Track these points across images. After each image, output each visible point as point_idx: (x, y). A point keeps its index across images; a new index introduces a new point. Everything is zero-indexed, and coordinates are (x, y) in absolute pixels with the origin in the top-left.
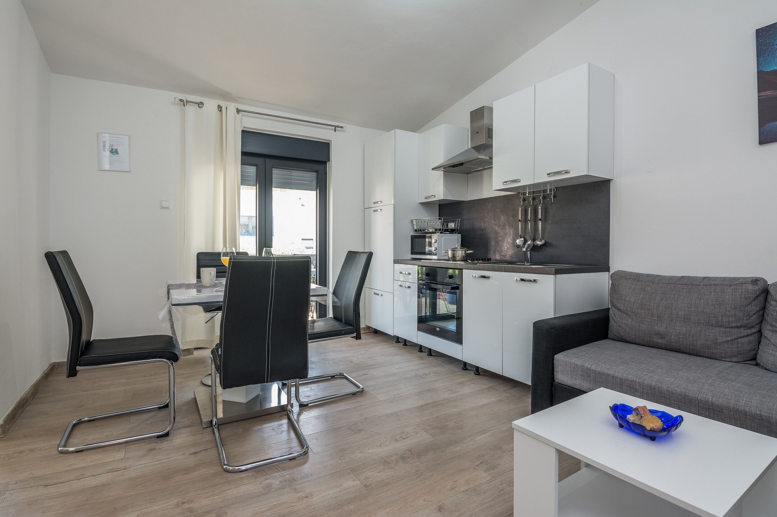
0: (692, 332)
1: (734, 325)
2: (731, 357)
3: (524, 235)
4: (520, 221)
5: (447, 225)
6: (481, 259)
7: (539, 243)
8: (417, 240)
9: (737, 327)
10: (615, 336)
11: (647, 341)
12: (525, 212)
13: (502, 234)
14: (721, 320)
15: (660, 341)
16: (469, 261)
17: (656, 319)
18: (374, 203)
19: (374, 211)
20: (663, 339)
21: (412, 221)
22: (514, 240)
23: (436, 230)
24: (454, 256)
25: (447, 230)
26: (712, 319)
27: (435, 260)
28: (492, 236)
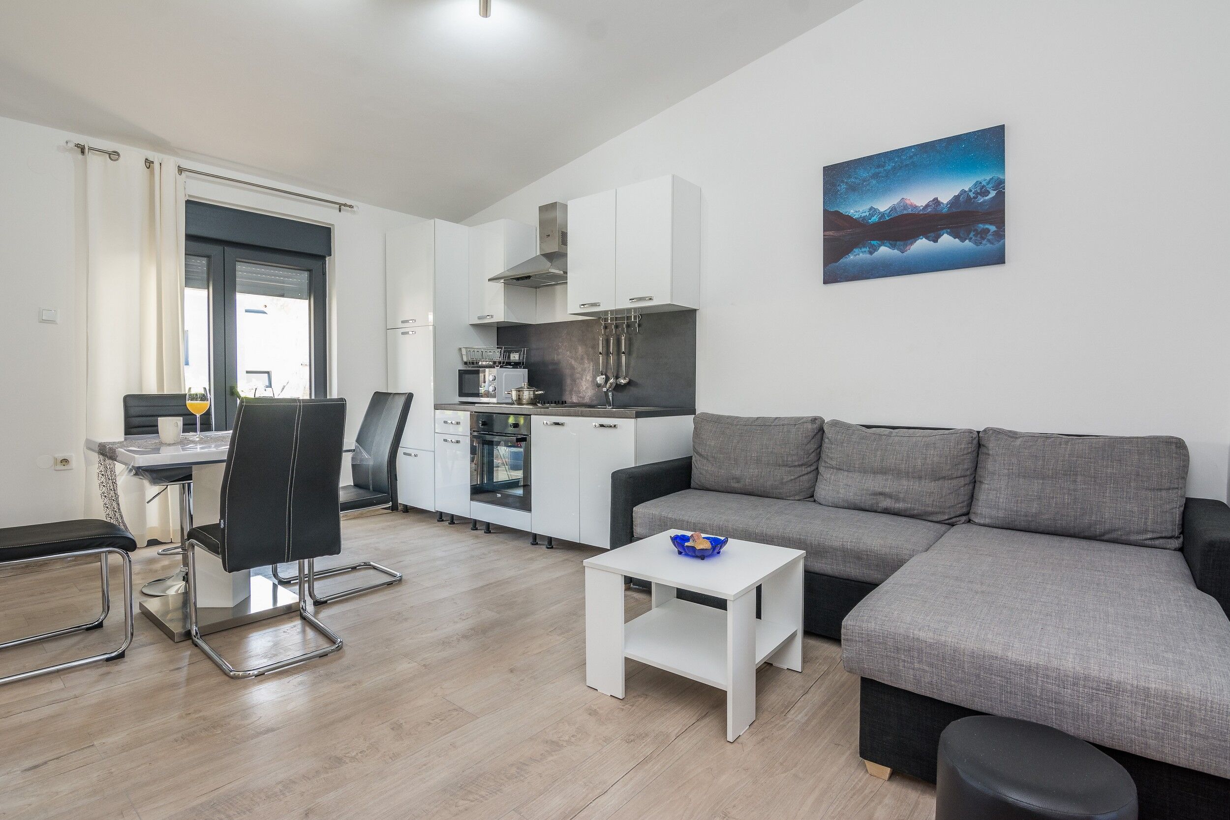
0: (763, 473)
1: (796, 463)
2: (794, 495)
3: (606, 371)
4: (600, 353)
5: (509, 357)
6: (553, 402)
7: (623, 381)
8: (467, 376)
9: (799, 466)
10: (697, 484)
11: (726, 487)
12: (607, 342)
13: (580, 369)
14: (787, 460)
15: (736, 485)
16: (539, 405)
17: (733, 463)
18: (403, 322)
19: (403, 333)
20: (739, 483)
21: (460, 349)
22: (594, 378)
23: (495, 363)
24: (519, 399)
25: (509, 364)
26: (780, 459)
27: (494, 403)
28: (567, 372)
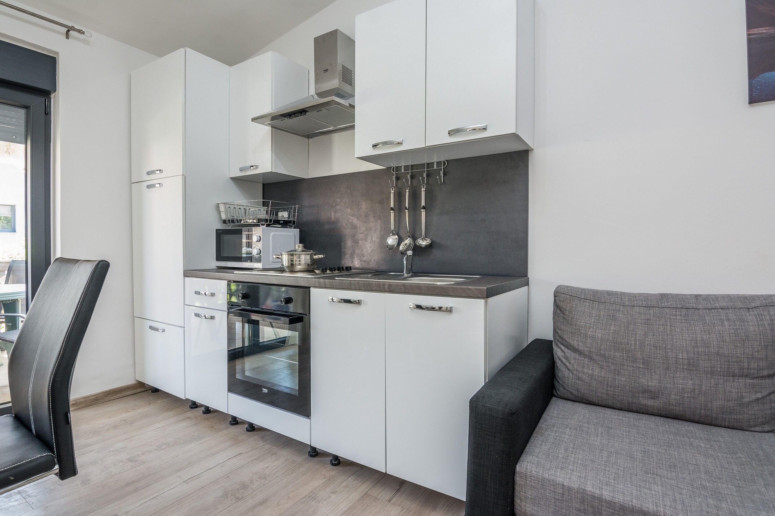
0: (704, 387)
3: (398, 231)
4: (392, 209)
5: (277, 215)
6: (336, 268)
7: (423, 243)
8: (226, 237)
11: (628, 403)
12: (399, 196)
13: (363, 229)
14: (747, 367)
15: (650, 403)
16: (317, 271)
17: (641, 366)
18: (149, 173)
19: (149, 187)
20: (654, 399)
21: (218, 206)
22: (383, 238)
23: (259, 220)
24: (292, 265)
25: (277, 222)
26: (734, 365)
27: (259, 270)
28: (347, 232)
